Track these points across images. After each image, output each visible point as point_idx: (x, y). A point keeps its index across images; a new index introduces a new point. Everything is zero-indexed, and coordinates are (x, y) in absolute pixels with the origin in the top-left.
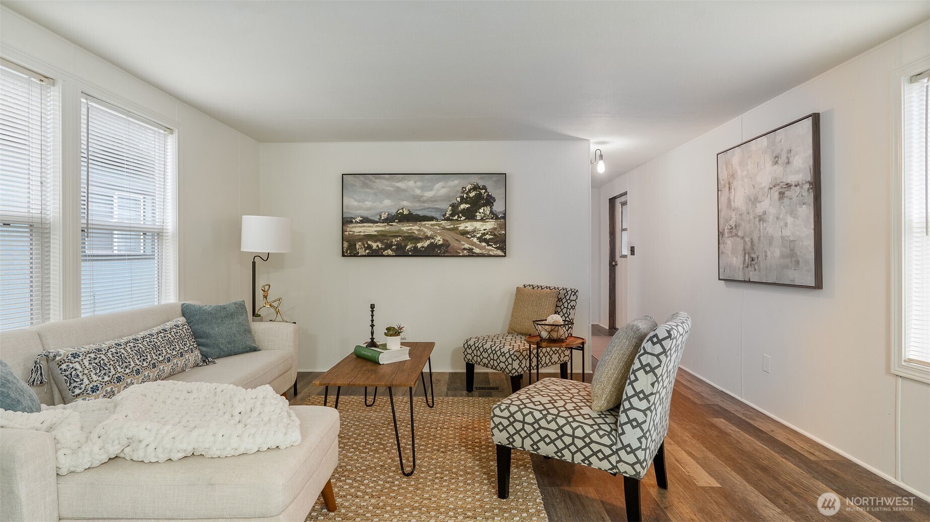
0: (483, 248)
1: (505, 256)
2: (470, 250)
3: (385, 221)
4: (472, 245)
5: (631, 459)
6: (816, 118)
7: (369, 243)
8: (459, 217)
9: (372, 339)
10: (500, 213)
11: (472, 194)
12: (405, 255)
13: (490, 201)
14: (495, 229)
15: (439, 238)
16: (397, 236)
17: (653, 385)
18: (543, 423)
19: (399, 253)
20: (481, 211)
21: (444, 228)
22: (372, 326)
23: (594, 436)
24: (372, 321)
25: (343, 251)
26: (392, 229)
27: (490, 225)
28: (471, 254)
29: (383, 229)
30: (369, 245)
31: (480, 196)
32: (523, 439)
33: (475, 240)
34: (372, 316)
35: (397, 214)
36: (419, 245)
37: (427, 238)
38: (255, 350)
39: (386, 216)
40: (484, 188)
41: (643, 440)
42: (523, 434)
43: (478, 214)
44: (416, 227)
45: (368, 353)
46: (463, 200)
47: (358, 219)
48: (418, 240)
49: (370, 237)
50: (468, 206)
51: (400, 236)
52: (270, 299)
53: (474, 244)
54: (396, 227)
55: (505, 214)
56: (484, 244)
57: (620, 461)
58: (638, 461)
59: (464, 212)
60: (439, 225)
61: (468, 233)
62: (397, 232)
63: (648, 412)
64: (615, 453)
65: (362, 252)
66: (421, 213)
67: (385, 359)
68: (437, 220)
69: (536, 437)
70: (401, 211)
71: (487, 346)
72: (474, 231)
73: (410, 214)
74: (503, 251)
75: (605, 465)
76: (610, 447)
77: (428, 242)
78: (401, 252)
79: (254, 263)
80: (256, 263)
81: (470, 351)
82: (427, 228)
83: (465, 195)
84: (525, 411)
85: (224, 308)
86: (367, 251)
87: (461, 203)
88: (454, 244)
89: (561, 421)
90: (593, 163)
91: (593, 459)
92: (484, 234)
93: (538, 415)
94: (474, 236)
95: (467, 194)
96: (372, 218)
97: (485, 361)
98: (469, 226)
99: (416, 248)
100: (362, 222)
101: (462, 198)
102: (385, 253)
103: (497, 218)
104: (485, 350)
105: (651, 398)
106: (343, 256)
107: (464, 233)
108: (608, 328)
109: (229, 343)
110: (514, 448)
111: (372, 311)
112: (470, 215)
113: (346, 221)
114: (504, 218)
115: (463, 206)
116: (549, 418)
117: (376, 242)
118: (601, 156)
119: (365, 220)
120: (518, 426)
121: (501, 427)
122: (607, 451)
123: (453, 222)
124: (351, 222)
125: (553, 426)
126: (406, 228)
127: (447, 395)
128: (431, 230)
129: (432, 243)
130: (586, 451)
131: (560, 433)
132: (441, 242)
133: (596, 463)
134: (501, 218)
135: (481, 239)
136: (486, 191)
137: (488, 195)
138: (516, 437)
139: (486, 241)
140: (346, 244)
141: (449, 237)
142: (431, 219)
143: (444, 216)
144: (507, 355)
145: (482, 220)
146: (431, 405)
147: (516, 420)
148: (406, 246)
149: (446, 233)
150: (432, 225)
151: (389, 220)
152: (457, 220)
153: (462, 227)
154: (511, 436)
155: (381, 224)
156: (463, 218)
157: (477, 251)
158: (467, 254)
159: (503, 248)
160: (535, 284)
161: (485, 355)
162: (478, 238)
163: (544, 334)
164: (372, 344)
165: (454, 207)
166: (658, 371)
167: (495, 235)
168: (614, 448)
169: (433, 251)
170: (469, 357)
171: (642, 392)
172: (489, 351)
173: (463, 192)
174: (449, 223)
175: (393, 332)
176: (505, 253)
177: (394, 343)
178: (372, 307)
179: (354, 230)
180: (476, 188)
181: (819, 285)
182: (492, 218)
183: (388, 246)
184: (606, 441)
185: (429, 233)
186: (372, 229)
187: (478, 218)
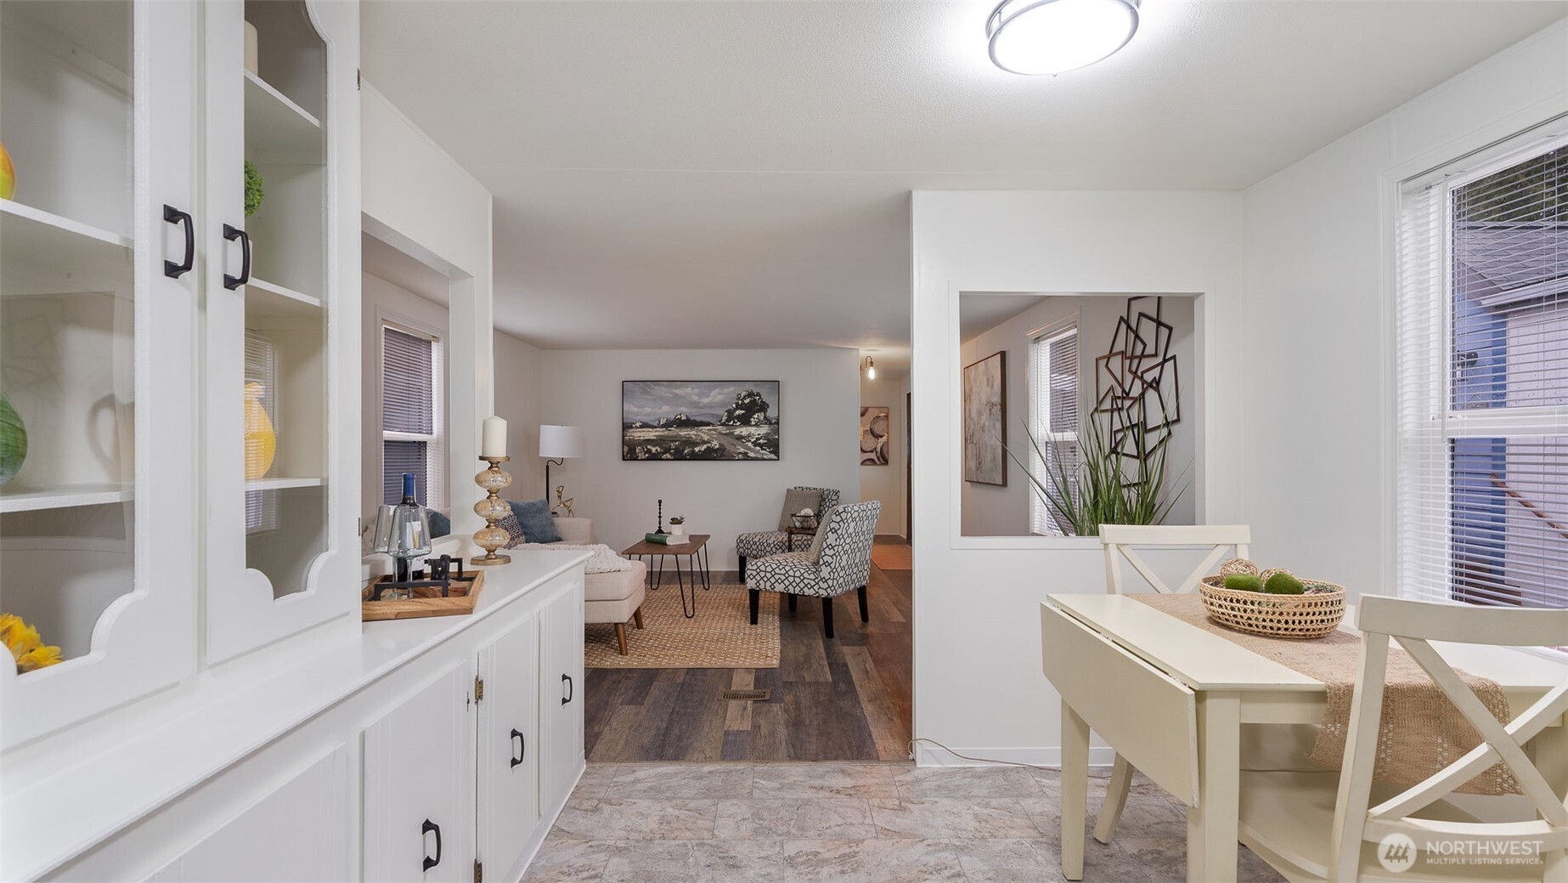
0: (758, 452)
1: (778, 459)
2: (745, 454)
3: (663, 426)
4: (748, 449)
5: (825, 585)
6: (1003, 354)
7: (649, 447)
8: (734, 422)
9: (660, 527)
10: (774, 418)
11: (747, 401)
12: (683, 458)
13: (763, 407)
14: (768, 434)
15: (715, 442)
16: (676, 441)
17: (836, 540)
18: (777, 571)
19: (678, 456)
20: (755, 416)
21: (720, 433)
22: (660, 517)
23: (806, 575)
24: (660, 513)
25: (623, 456)
26: (671, 433)
27: (764, 430)
28: (746, 458)
29: (662, 434)
30: (648, 449)
31: (753, 403)
32: (765, 582)
33: (750, 444)
34: (660, 509)
35: (676, 419)
36: (697, 449)
37: (704, 442)
38: (559, 540)
39: (664, 421)
40: (758, 394)
41: (832, 574)
42: (765, 579)
43: (752, 419)
44: (694, 432)
45: (658, 538)
46: (738, 407)
47: (638, 424)
48: (696, 444)
49: (649, 441)
50: (743, 412)
51: (677, 441)
52: (563, 500)
53: (749, 448)
54: (674, 431)
55: (778, 420)
56: (758, 448)
57: (820, 588)
58: (829, 587)
59: (739, 418)
60: (715, 430)
61: (743, 437)
62: (676, 437)
63: (834, 557)
64: (817, 583)
65: (641, 456)
66: (698, 419)
67: (670, 541)
68: (713, 425)
69: (773, 580)
70: (679, 416)
71: (756, 539)
72: (749, 436)
73: (688, 419)
74: (776, 455)
75: (812, 592)
76: (814, 580)
77: (705, 446)
78: (679, 456)
79: (547, 467)
80: (549, 467)
81: (741, 545)
82: (704, 433)
83: (740, 402)
84: (766, 565)
85: (534, 505)
86: (647, 455)
87: (736, 409)
88: (730, 448)
89: (787, 568)
90: (863, 369)
91: (805, 589)
92: (758, 439)
93: (774, 566)
94: (749, 441)
95: (742, 400)
96: (651, 423)
97: (754, 552)
98: (743, 431)
99: (693, 452)
100: (641, 427)
101: (737, 404)
102: (664, 457)
103: (771, 424)
104: (755, 543)
105: (836, 548)
106: (624, 459)
107: (740, 438)
108: (905, 537)
109: (542, 533)
110: (761, 590)
111: (660, 505)
112: (745, 421)
113: (626, 427)
114: (777, 423)
115: (738, 412)
116: (781, 567)
117: (654, 446)
118: (872, 363)
119: (645, 425)
120: (762, 574)
121: (751, 577)
122: (813, 583)
123: (728, 427)
124: (632, 427)
125: (783, 572)
126: (683, 432)
127: (722, 584)
128: (708, 435)
129: (708, 447)
130: (802, 585)
131: (787, 575)
132: (717, 447)
133: (807, 592)
134: (775, 424)
135: (755, 444)
136: (760, 398)
137: (762, 401)
138: (761, 582)
139: (760, 445)
140: (626, 449)
141: (726, 442)
142: (708, 424)
143: (720, 421)
144: (772, 545)
145: (756, 425)
146: (707, 588)
147: (761, 571)
148: (684, 451)
149: (721, 437)
150: (709, 430)
151: (668, 425)
152: (732, 425)
153: (737, 432)
154: (758, 582)
155: (660, 429)
156: (738, 423)
157: (752, 455)
158: (742, 458)
159: (776, 452)
160: (804, 486)
161: (754, 547)
162: (753, 443)
163: (798, 524)
164: (660, 531)
165: (730, 413)
166: (839, 532)
167: (768, 440)
168: (816, 581)
169: (710, 455)
170: (741, 550)
171: (831, 545)
172: (758, 543)
173: (738, 399)
174: (725, 428)
175: (675, 521)
176: (778, 457)
177: (677, 530)
178: (660, 502)
179: (634, 434)
180: (750, 395)
181: (1005, 484)
182: (766, 424)
183: (667, 451)
184: (812, 577)
185: (706, 438)
186: (651, 434)
187: (753, 423)
